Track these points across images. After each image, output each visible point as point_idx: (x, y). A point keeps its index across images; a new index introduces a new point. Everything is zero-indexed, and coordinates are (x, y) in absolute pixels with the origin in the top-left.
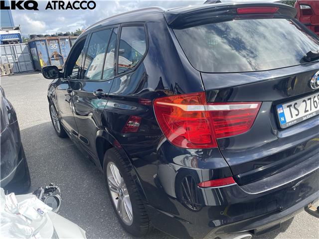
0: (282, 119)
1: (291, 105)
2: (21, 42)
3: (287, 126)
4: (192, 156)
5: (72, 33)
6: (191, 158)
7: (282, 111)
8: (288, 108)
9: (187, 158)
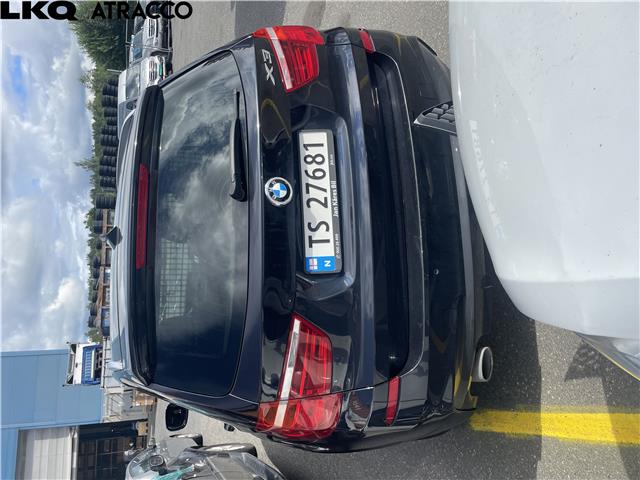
0: (328, 264)
1: (310, 237)
2: (102, 348)
3: (339, 257)
4: (348, 410)
5: (90, 235)
6: (351, 412)
7: (315, 261)
8: (314, 245)
9: (349, 418)
